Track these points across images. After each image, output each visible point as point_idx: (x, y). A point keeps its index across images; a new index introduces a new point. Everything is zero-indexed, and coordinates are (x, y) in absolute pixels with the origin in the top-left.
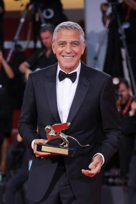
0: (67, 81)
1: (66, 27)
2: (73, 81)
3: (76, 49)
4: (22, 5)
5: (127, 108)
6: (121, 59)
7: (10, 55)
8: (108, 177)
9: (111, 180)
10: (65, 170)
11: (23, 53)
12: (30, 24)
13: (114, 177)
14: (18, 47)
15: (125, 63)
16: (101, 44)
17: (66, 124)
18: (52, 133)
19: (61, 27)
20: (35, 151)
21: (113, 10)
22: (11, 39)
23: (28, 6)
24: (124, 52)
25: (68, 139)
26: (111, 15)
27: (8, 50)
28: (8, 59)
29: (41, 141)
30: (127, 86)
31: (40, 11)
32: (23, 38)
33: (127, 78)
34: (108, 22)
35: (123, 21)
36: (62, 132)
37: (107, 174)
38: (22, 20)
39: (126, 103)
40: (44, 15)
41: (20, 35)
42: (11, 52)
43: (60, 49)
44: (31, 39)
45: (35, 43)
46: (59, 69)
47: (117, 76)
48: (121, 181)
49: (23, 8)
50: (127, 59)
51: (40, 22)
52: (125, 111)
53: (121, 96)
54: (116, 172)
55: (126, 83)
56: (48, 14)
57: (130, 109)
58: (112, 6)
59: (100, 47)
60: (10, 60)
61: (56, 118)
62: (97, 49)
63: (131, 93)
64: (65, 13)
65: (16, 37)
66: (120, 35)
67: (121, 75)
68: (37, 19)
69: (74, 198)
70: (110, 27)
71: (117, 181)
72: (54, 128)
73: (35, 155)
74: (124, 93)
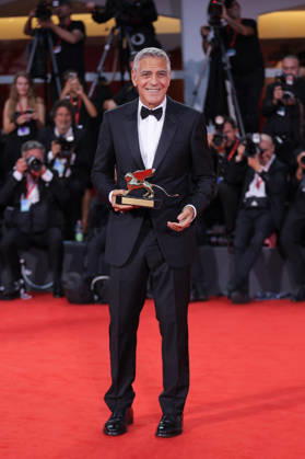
0: (151, 118)
1: (151, 55)
2: (159, 119)
3: (163, 81)
4: (107, 29)
5: (233, 152)
6: (226, 94)
7: (92, 90)
8: (211, 235)
9: (214, 239)
10: (151, 226)
11: (107, 87)
12: (117, 52)
13: (218, 236)
14: (102, 79)
15: (230, 99)
16: (202, 75)
17: (150, 170)
18: (133, 182)
19: (145, 54)
20: (114, 204)
21: (215, 34)
22: (93, 69)
23: (113, 30)
24: (229, 85)
25: (153, 188)
26: (213, 40)
27: (91, 83)
28: (91, 94)
29: (121, 192)
30: (234, 127)
31: (127, 36)
32: (108, 68)
33: (233, 116)
34: (210, 49)
35: (228, 48)
36: (146, 180)
37: (209, 232)
38: (107, 47)
39: (233, 145)
40: (133, 41)
41: (104, 65)
42: (94, 85)
43: (143, 81)
44: (117, 70)
45: (123, 74)
46: (141, 105)
47: (221, 114)
48: (226, 240)
49: (108, 33)
50: (233, 94)
51: (128, 50)
52: (230, 156)
53: (226, 138)
54: (219, 229)
55: (232, 122)
56: (138, 39)
57: (236, 153)
58: (215, 29)
59: (201, 78)
60: (93, 96)
61: (139, 164)
62: (196, 82)
63: (238, 135)
64: (158, 38)
65: (100, 68)
66: (225, 65)
67: (225, 114)
68: (125, 46)
69: (164, 260)
70: (213, 55)
71: (221, 240)
72: (136, 176)
73: (113, 208)
74: (230, 135)
